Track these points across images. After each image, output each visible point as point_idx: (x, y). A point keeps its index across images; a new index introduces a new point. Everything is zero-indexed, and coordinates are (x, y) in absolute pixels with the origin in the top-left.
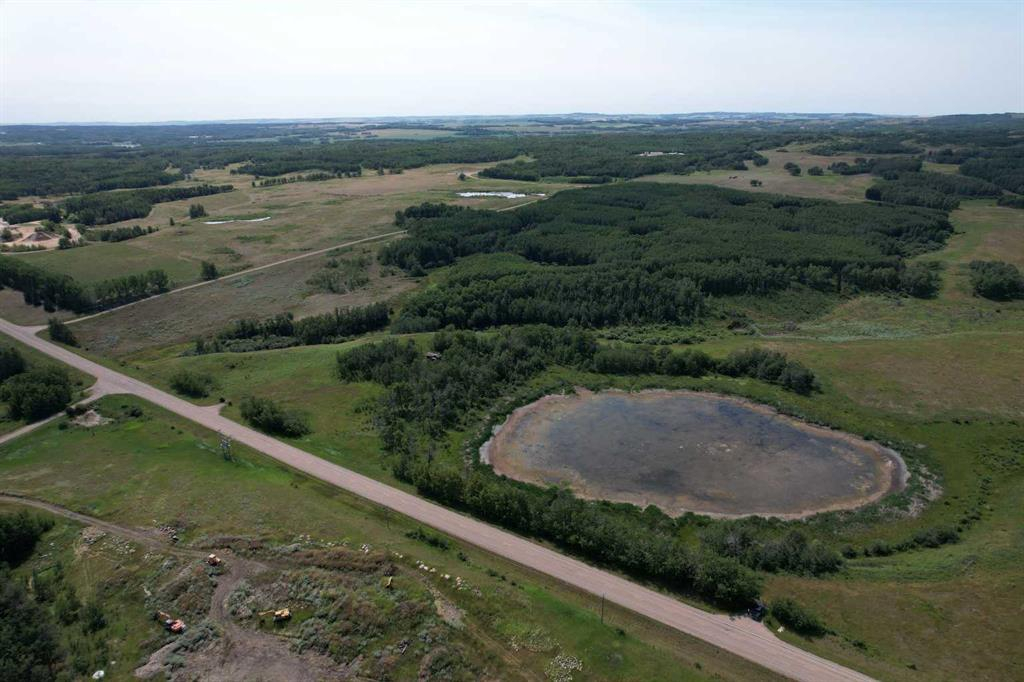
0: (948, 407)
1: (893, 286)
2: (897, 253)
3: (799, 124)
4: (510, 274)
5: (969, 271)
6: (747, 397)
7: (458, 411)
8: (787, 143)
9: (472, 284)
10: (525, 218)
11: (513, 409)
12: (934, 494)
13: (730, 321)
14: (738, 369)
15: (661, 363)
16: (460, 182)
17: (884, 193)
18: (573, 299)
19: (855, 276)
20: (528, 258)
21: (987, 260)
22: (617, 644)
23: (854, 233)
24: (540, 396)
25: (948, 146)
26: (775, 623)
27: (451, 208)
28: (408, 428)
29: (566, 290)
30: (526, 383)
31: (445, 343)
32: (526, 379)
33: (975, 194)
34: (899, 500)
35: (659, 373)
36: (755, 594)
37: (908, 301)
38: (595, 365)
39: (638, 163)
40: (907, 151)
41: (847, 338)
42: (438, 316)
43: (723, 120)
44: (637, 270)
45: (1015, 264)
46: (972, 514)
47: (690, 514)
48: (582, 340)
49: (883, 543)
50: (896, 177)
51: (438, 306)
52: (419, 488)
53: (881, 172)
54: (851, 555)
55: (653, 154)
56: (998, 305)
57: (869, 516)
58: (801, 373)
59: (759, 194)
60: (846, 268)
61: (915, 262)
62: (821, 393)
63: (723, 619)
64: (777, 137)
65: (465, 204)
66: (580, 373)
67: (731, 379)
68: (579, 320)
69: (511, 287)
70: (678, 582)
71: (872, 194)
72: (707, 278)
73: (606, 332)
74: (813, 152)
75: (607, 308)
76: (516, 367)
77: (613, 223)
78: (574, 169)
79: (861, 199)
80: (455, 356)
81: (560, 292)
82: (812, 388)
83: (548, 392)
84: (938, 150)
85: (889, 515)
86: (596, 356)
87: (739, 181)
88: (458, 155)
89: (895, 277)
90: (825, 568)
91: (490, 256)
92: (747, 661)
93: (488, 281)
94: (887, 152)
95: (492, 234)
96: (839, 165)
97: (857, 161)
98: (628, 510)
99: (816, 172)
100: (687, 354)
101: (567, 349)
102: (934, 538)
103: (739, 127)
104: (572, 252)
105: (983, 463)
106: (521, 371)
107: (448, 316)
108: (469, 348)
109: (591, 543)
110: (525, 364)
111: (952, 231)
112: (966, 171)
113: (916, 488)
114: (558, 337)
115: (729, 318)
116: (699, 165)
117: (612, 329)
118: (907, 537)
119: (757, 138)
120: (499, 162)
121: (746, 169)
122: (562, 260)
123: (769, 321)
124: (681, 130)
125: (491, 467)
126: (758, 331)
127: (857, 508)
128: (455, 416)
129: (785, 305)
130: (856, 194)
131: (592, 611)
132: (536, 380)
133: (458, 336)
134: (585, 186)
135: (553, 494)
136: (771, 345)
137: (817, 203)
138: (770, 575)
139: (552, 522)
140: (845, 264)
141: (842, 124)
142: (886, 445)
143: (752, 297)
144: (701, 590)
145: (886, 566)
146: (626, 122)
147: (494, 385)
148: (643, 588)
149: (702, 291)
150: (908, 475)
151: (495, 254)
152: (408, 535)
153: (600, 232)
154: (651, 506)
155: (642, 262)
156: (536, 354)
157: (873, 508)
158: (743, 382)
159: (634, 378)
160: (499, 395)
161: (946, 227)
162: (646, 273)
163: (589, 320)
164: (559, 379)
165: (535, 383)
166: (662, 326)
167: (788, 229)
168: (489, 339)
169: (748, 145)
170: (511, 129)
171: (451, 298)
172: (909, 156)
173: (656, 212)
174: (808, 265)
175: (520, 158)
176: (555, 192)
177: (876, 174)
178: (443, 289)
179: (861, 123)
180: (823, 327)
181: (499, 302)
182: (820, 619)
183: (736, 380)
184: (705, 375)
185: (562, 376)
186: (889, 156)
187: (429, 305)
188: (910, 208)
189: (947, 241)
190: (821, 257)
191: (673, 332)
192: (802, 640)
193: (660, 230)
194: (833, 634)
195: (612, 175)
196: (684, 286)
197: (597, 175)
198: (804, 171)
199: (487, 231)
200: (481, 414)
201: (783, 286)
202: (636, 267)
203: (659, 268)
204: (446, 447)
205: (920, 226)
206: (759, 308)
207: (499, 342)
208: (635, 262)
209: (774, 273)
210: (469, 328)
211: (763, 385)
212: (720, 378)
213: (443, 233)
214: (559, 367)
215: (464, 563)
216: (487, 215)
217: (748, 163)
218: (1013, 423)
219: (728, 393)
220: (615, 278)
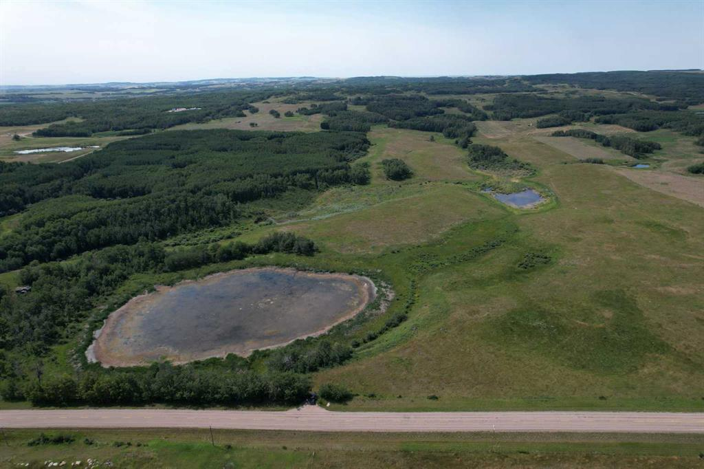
0: (388, 245)
1: (346, 180)
2: (345, 160)
3: (272, 85)
4: (81, 211)
5: (382, 166)
6: (276, 265)
7: (58, 329)
8: (269, 97)
9: (47, 224)
10: (84, 167)
11: (108, 314)
12: (391, 296)
13: (255, 218)
14: (267, 248)
15: (215, 255)
16: (16, 142)
17: (331, 125)
18: (138, 222)
19: (325, 177)
20: (94, 197)
21: (389, 159)
22: (228, 456)
23: (318, 150)
24: (128, 299)
25: (358, 95)
26: (324, 401)
27: (11, 164)
28: (10, 355)
29: (132, 216)
30: (114, 292)
31: (32, 276)
32: (114, 289)
33: (377, 122)
34: (374, 305)
35: (215, 263)
36: (309, 388)
37: (356, 187)
38: (167, 267)
39: (169, 117)
40: (338, 99)
41: (327, 216)
42: (19, 256)
43: (224, 84)
44: (183, 194)
45: (403, 160)
46: (410, 301)
47: (257, 352)
48: (152, 251)
49: (372, 332)
50: (335, 115)
51: (18, 247)
52: (33, 401)
53: (327, 112)
54: (357, 345)
55: (178, 110)
56: (400, 183)
57: (361, 319)
58: (306, 242)
59: (256, 131)
60: (318, 173)
61: (355, 164)
62: (320, 252)
63: (293, 411)
64: (261, 93)
65: (25, 160)
66: (157, 276)
67: (264, 256)
68: (147, 236)
69: (85, 222)
70: (259, 399)
71: (324, 126)
72: (234, 192)
73: (170, 241)
74: (286, 102)
75: (167, 224)
76: (103, 282)
77: (159, 162)
78: (119, 125)
79: (318, 129)
80: (45, 285)
82: (314, 251)
83: (134, 295)
84: (353, 97)
85: (371, 315)
86: (166, 260)
87: (242, 124)
88: (6, 120)
89: (346, 174)
90: (345, 358)
91: (59, 199)
92: (314, 432)
93: (62, 219)
94: (326, 100)
95: (57, 182)
96: (302, 109)
97: (312, 106)
98: (214, 362)
99: (289, 114)
100: (231, 246)
101: (142, 259)
102: (396, 321)
103: (235, 88)
104: (131, 188)
105: (410, 272)
106: (108, 284)
107: (30, 254)
108: (56, 276)
109: (193, 394)
110: (110, 278)
111: (370, 144)
112: (369, 109)
113: (381, 295)
114: (133, 253)
115: (254, 216)
116: (213, 116)
117: (174, 238)
118: (382, 325)
119: (249, 95)
120: (51, 124)
121: (245, 116)
122: (124, 194)
123: (280, 213)
124: (195, 92)
125: (98, 364)
126: (273, 221)
127: (354, 317)
128: (56, 333)
129: (287, 201)
130: (315, 126)
131: (205, 440)
132: (123, 288)
133: (42, 268)
134: (131, 137)
135: (156, 368)
136: (284, 229)
137: (294, 134)
138: (314, 374)
139: (159, 389)
140: (317, 170)
141: (299, 84)
142: (362, 275)
143: (266, 200)
144: (275, 398)
145: (376, 345)
146: (154, 88)
147: (86, 300)
148: (237, 411)
149: (232, 201)
150: (376, 289)
151: (64, 197)
152: (31, 444)
153: (149, 170)
154: (229, 355)
155: (187, 187)
156: (118, 268)
157: (363, 313)
158: (272, 256)
159: (198, 270)
160: (93, 307)
161: (366, 141)
162: (191, 194)
163: (155, 235)
164: (141, 283)
165: (121, 291)
166: (210, 230)
167: (278, 153)
168: (73, 265)
169: (243, 100)
170: (57, 96)
171: (29, 239)
172: (339, 102)
173: (190, 151)
174: (296, 175)
175: (70, 119)
176: (107, 144)
177: (323, 113)
178: (20, 233)
179: (309, 83)
180: (313, 211)
181: (76, 235)
182: (348, 390)
183: (267, 256)
184: (246, 257)
185: (143, 280)
186: (328, 102)
188: (346, 133)
189: (369, 150)
190: (303, 168)
191: (219, 232)
192: (342, 406)
193: (195, 163)
194: (357, 395)
195: (150, 127)
196: (220, 199)
197: (140, 128)
198: (282, 115)
199: (52, 180)
200: (81, 326)
201: (284, 190)
202: (182, 191)
203: (200, 189)
204: (53, 360)
205: (353, 143)
206: (272, 207)
207: (84, 266)
208: (181, 188)
209: (276, 182)
210: (55, 259)
211: (285, 255)
212: (257, 257)
213: (7, 186)
214: (139, 274)
215: (91, 446)
216: (50, 167)
217: (245, 112)
218: (419, 246)
219: (263, 265)
220: (167, 202)
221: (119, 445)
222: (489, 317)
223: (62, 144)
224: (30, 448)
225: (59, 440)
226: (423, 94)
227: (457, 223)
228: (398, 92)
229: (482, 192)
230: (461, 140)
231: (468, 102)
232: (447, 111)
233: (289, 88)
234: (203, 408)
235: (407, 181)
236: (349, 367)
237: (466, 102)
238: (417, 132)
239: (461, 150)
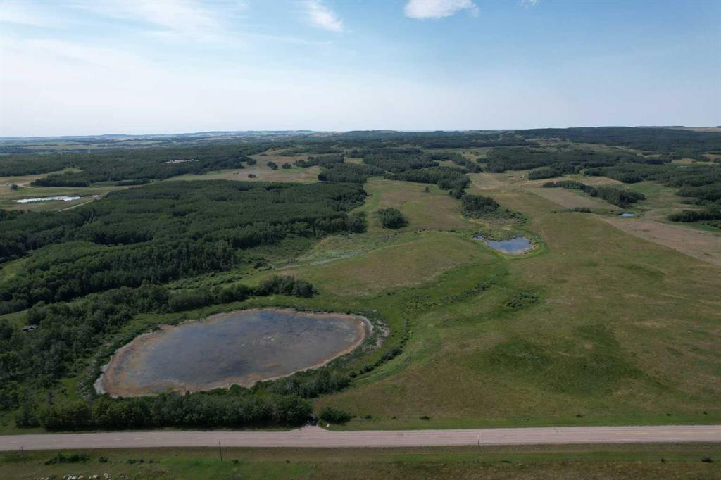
0: (383, 287)
1: (343, 228)
2: (342, 209)
3: (269, 138)
4: (85, 256)
5: (378, 215)
6: (276, 306)
7: (66, 364)
8: (266, 150)
9: (52, 267)
10: (85, 215)
11: (114, 351)
12: (386, 333)
13: (255, 263)
14: (268, 290)
15: (216, 297)
16: (14, 191)
17: (328, 176)
18: (141, 267)
19: (322, 225)
20: (96, 243)
21: (385, 208)
22: (235, 469)
23: (316, 200)
24: (134, 337)
25: (355, 148)
26: (324, 423)
27: (11, 212)
29: (135, 260)
30: (120, 331)
31: (39, 316)
32: (119, 328)
33: (373, 173)
34: (370, 341)
35: (216, 304)
36: (310, 411)
37: (353, 235)
38: (170, 308)
39: (167, 168)
40: (335, 152)
41: (325, 261)
42: (23, 298)
43: (221, 136)
44: (186, 239)
45: (398, 209)
46: (405, 337)
47: (259, 383)
48: (156, 292)
49: (368, 364)
50: (332, 167)
51: (22, 290)
53: (323, 164)
54: (354, 376)
56: (395, 231)
57: (358, 353)
58: (305, 285)
59: (255, 182)
60: (316, 222)
61: (352, 213)
62: (318, 294)
63: (295, 431)
64: (258, 146)
65: (25, 209)
66: (160, 316)
67: (264, 298)
68: (150, 280)
69: (89, 265)
70: (263, 421)
71: (321, 177)
72: (235, 238)
73: (171, 285)
74: (284, 155)
75: (169, 269)
76: (109, 321)
77: (159, 211)
78: (117, 176)
79: (316, 181)
80: (53, 323)
81: (130, 263)
83: (139, 333)
84: (350, 150)
85: (368, 350)
86: (169, 302)
87: (241, 176)
89: (344, 222)
90: (343, 385)
91: (62, 245)
92: (314, 448)
93: (67, 264)
94: (324, 153)
95: (60, 229)
96: (300, 161)
97: (309, 158)
98: (219, 392)
99: (287, 166)
100: (232, 288)
101: (146, 301)
102: (391, 355)
103: (231, 141)
104: (133, 234)
105: (404, 311)
106: (114, 323)
107: (35, 295)
108: (63, 315)
109: (202, 416)
110: (115, 317)
111: (366, 194)
112: (366, 162)
113: (377, 332)
114: (137, 294)
115: (253, 262)
116: (211, 167)
117: (175, 282)
118: (379, 358)
119: (246, 147)
120: (49, 174)
121: (243, 168)
122: (125, 240)
123: (279, 259)
124: (192, 144)
125: (106, 395)
126: (273, 266)
128: (65, 368)
129: (286, 248)
130: (313, 178)
131: (213, 458)
132: (127, 327)
133: (52, 308)
134: (131, 187)
135: (164, 398)
136: (283, 273)
137: (292, 185)
138: (315, 399)
139: (169, 412)
140: (315, 219)
141: (296, 137)
142: (358, 314)
143: (266, 246)
144: (278, 421)
145: (372, 375)
146: (149, 140)
147: (93, 338)
148: (242, 432)
149: (233, 247)
150: (372, 327)
151: (67, 243)
152: (48, 463)
153: (150, 218)
154: (233, 386)
155: (188, 233)
156: (123, 309)
157: (360, 348)
158: (272, 298)
159: (200, 311)
160: (100, 344)
161: (363, 192)
162: (192, 240)
163: (158, 279)
164: (147, 322)
165: (126, 330)
166: (210, 274)
167: (278, 202)
168: (79, 306)
169: (241, 152)
170: (52, 147)
171: (34, 282)
172: (336, 154)
173: (189, 200)
174: (294, 223)
175: (68, 170)
176: (106, 193)
177: (321, 166)
178: (24, 276)
179: (306, 136)
180: (311, 257)
181: (80, 278)
182: (347, 412)
183: (268, 298)
184: (247, 298)
185: (147, 320)
186: (326, 155)
187: (13, 291)
188: (343, 184)
189: (365, 200)
190: (301, 217)
191: (219, 277)
192: (340, 426)
193: (195, 211)
194: (355, 417)
195: (148, 177)
196: (220, 245)
197: (138, 178)
198: (280, 166)
199: (54, 227)
200: (88, 361)
201: (283, 237)
202: (184, 237)
203: (200, 236)
204: (63, 392)
205: (351, 193)
206: (271, 253)
207: (90, 306)
208: (183, 235)
209: (275, 230)
210: (59, 301)
211: (284, 297)
212: (257, 299)
213: (10, 232)
214: (143, 315)
215: (106, 463)
216: (51, 215)
217: (243, 164)
218: (413, 289)
219: (264, 306)
220: (170, 247)
221: (133, 462)
222: (478, 349)
223: (60, 193)
224: (48, 466)
225: (75, 459)
226: (418, 147)
227: (450, 267)
228: (394, 145)
229: (475, 239)
230: (454, 191)
231: (463, 155)
232: (442, 163)
233: (287, 140)
234: (211, 430)
235: (402, 229)
236: (347, 394)
237: (460, 155)
238: (413, 183)
239: (455, 200)
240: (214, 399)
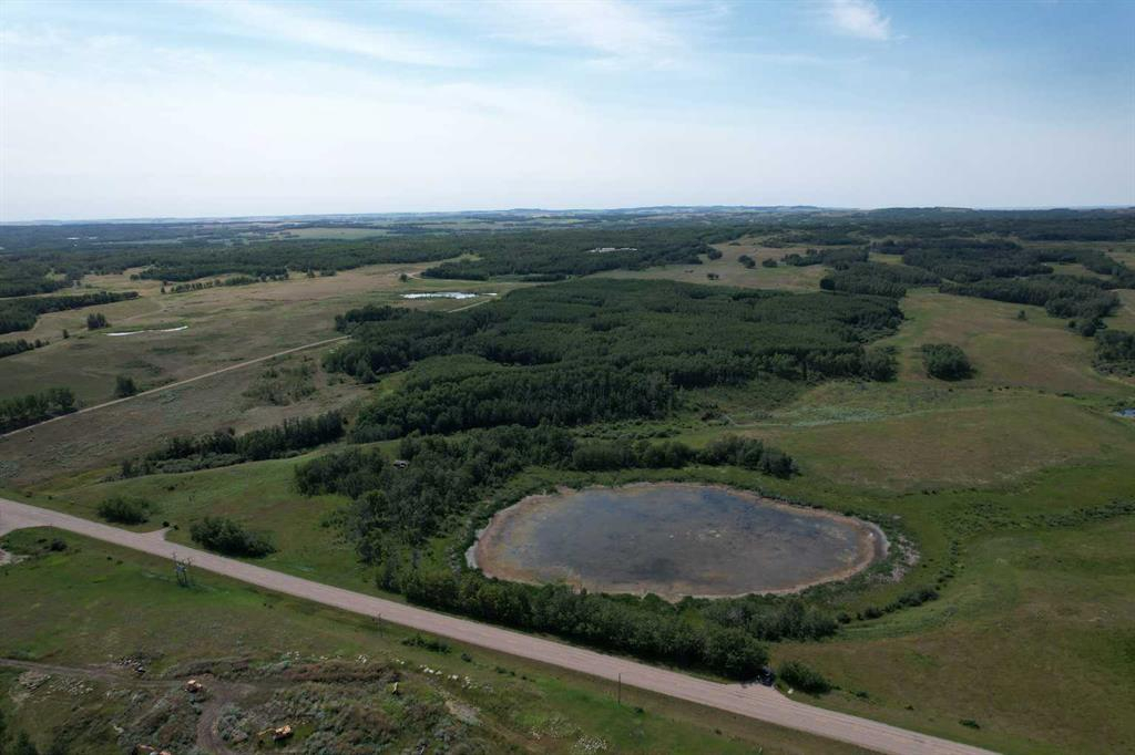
0: (917, 480)
1: (854, 371)
2: (856, 339)
3: (746, 217)
4: (473, 376)
5: (921, 354)
6: (729, 484)
7: (436, 518)
8: (739, 236)
9: (434, 387)
10: (479, 319)
11: (494, 511)
12: (913, 559)
13: (703, 413)
14: (719, 457)
15: (641, 457)
16: (402, 283)
17: (837, 283)
18: (542, 399)
19: (819, 363)
20: (488, 359)
21: (936, 343)
22: (638, 721)
23: (813, 321)
24: (521, 497)
25: (889, 238)
26: (785, 685)
27: (397, 310)
28: (386, 538)
29: (534, 389)
30: (505, 485)
31: (412, 449)
32: (504, 482)
33: (918, 282)
34: (881, 567)
35: (638, 467)
36: (764, 660)
37: (872, 384)
38: (574, 463)
39: (591, 260)
40: (854, 243)
41: (817, 423)
42: (398, 423)
43: (671, 215)
44: (606, 366)
45: (961, 347)
46: (946, 573)
47: (689, 598)
48: (557, 438)
49: (873, 606)
50: (847, 268)
51: (399, 412)
52: (408, 597)
53: (832, 263)
54: (846, 620)
55: (604, 250)
56: (950, 384)
57: (858, 585)
58: (779, 457)
59: (716, 287)
60: (809, 356)
61: (874, 347)
62: (800, 475)
63: (736, 687)
64: (728, 230)
65: (411, 306)
66: (559, 473)
67: (711, 468)
68: (551, 419)
69: (476, 390)
70: (687, 659)
71: (826, 284)
72: (677, 371)
73: (579, 430)
74: (765, 244)
75: (579, 406)
76: (492, 469)
77: (574, 321)
78: (525, 266)
79: (816, 289)
80: (427, 462)
81: (528, 392)
82: (791, 471)
83: (528, 493)
84: (880, 241)
85: (875, 581)
86: (575, 454)
87: (697, 276)
88: (396, 255)
89: (856, 362)
90: (824, 631)
91: (447, 357)
92: (763, 722)
93: (450, 384)
94: (834, 244)
95: (447, 336)
96: (792, 256)
97: (808, 252)
98: (628, 600)
99: (770, 264)
100: (665, 446)
101: (543, 448)
102: (916, 597)
103: (687, 221)
104: (535, 352)
105: (952, 527)
106: (499, 473)
107: (410, 422)
108: (440, 452)
109: (599, 629)
110: (501, 465)
111: (902, 317)
112: (908, 262)
113: (896, 555)
114: (532, 437)
115: (701, 410)
116: (654, 261)
117: (585, 427)
118: (893, 599)
119: (709, 232)
120: (443, 262)
121: (701, 263)
122: (525, 359)
123: (744, 411)
124: (629, 225)
125: (479, 571)
126: (732, 420)
127: (846, 579)
128: (434, 523)
129: (755, 394)
130: (810, 284)
131: (607, 695)
132: (515, 482)
133: (424, 441)
134: (539, 284)
135: (550, 591)
136: (748, 433)
137: (775, 294)
138: (774, 644)
139: (556, 615)
140: (808, 352)
141: (789, 216)
142: (866, 519)
143: (723, 388)
144: (711, 664)
145: (878, 626)
146: (572, 217)
147: (470, 490)
148: (655, 669)
149: (673, 384)
150: (888, 544)
151: (454, 356)
152: (405, 643)
153: (561, 330)
154: (650, 595)
155: (609, 357)
156: (512, 455)
157: (861, 576)
158: (723, 470)
159: (615, 473)
160: (477, 499)
161: (896, 313)
162: (615, 368)
163: (562, 419)
164: (538, 479)
165: (513, 485)
166: (635, 421)
167: (751, 320)
168: (459, 443)
169: (700, 238)
170: (450, 226)
171: (412, 403)
172: (855, 247)
173: (617, 308)
174: (772, 355)
175: (465, 256)
176: (507, 291)
177: (827, 264)
178: (402, 394)
179: (808, 216)
180: (795, 413)
181: (464, 405)
182: (825, 677)
183: (718, 469)
184: (687, 466)
185: (541, 476)
186: (837, 248)
187: (390, 411)
188: (863, 296)
189: (899, 327)
190: (785, 346)
191: (647, 427)
192: (812, 698)
193: (624, 325)
194: (838, 688)
195: (563, 271)
196: (655, 379)
197: (550, 272)
198: (758, 263)
199: (441, 333)
200: (461, 520)
201: (751, 376)
202: (605, 362)
203: (627, 363)
204: (429, 555)
205: (874, 313)
206: (730, 399)
207: (471, 446)
208: (603, 358)
209: (741, 365)
210: (437, 433)
211: (744, 472)
212: (701, 468)
213: (393, 336)
214: (537, 467)
215: (469, 664)
216: (438, 316)
217: (702, 257)
218: (973, 490)
219: (710, 481)
220: (583, 375)
222: (1099, 623)
223: (453, 288)
225: (434, 647)
226: (1013, 239)
227: (1053, 461)
228: (965, 234)
230: (1080, 321)
231: (1107, 254)
232: (1058, 269)
233: (774, 223)
234: (610, 654)
235: (964, 382)
236: (829, 646)
237: (1103, 254)
238: (995, 303)
239: (1080, 338)
240: (621, 608)
